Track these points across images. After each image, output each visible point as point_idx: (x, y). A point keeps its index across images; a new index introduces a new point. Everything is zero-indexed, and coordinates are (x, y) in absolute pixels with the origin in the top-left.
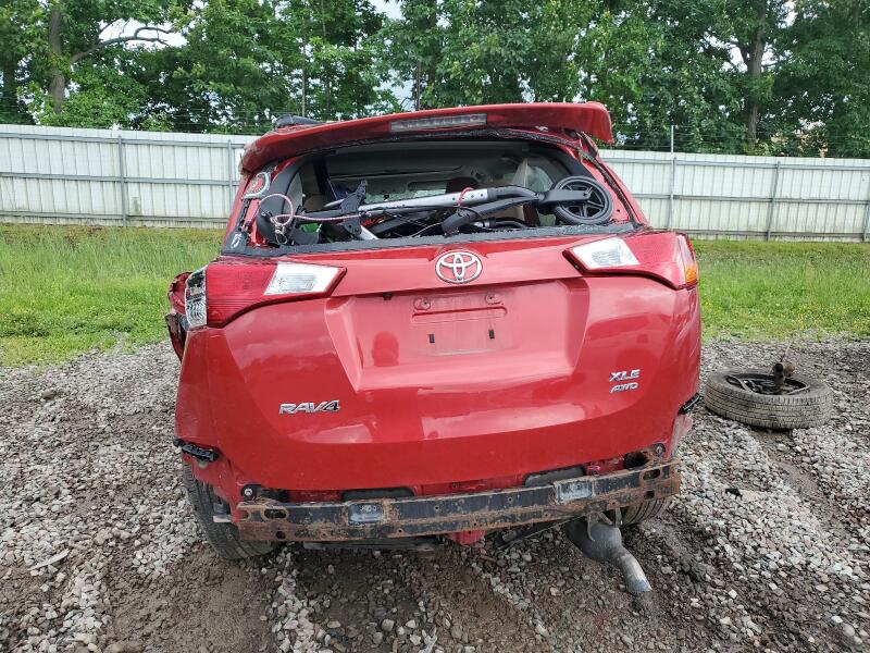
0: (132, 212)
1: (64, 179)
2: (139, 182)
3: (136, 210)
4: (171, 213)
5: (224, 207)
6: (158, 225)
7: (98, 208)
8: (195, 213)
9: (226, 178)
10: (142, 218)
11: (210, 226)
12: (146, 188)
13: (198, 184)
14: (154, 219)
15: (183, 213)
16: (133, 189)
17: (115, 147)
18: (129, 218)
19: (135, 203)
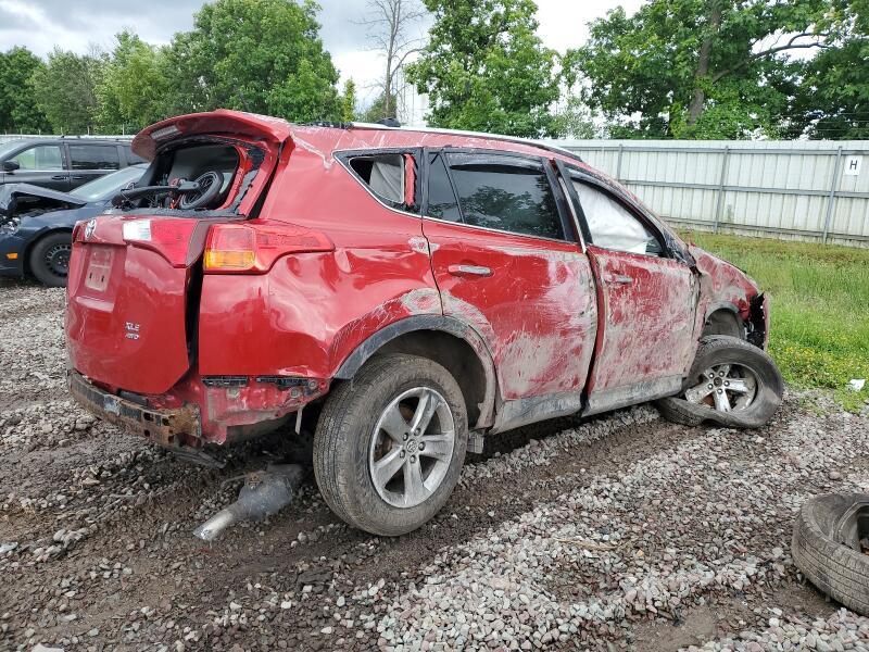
0: (724, 219)
1: (674, 186)
2: (737, 190)
3: (729, 217)
4: (762, 222)
5: (819, 219)
6: (747, 234)
7: (696, 214)
8: (786, 225)
9: (828, 189)
10: (733, 226)
11: (800, 239)
12: (742, 197)
13: (796, 194)
14: (745, 227)
15: (773, 223)
16: (729, 197)
17: (721, 157)
18: (721, 225)
19: (729, 211)
